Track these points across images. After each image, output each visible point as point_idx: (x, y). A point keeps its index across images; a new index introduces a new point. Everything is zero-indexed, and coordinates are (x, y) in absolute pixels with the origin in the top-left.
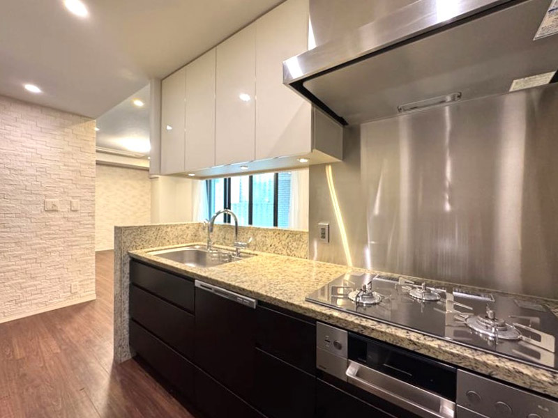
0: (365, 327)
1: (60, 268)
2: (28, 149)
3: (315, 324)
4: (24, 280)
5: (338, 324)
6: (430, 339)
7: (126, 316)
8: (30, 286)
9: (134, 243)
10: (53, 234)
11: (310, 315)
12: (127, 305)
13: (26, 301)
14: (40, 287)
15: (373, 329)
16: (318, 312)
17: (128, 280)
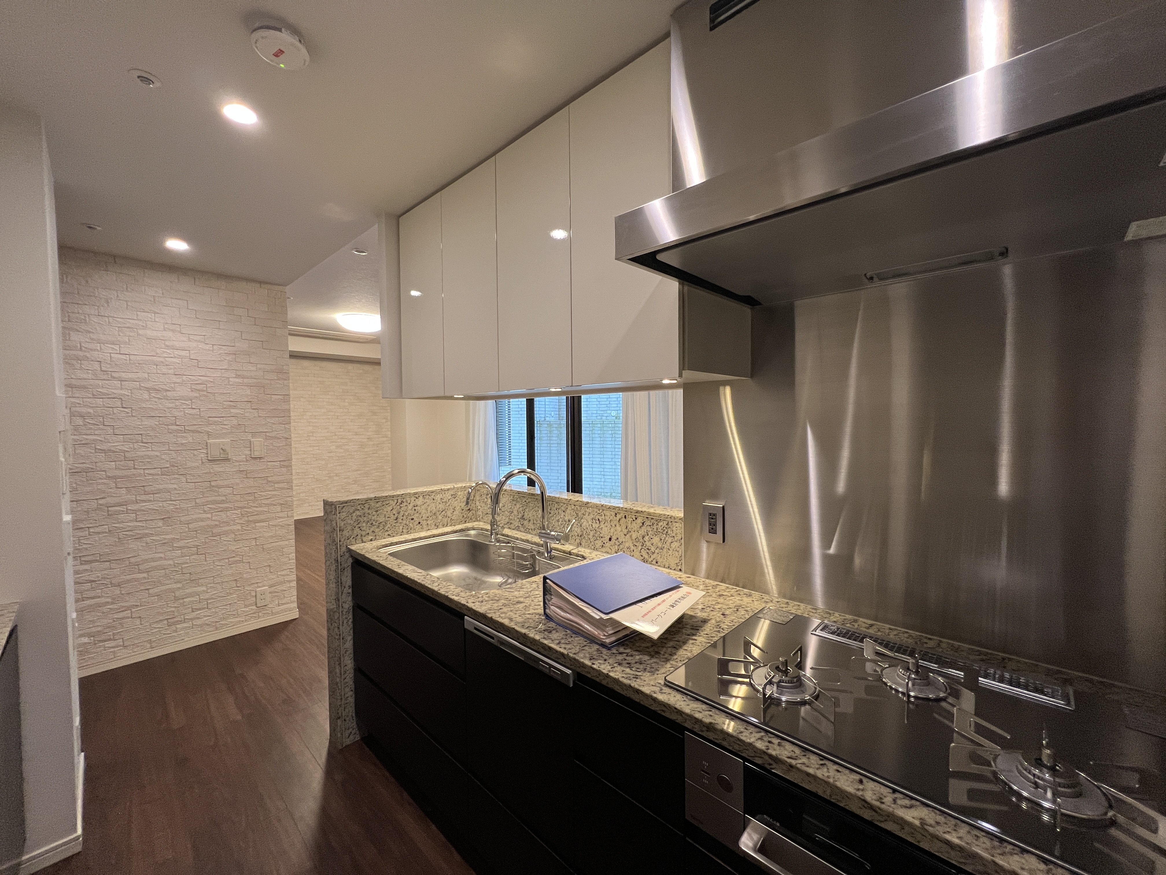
0: (776, 760)
1: (236, 562)
2: (176, 352)
3: (683, 734)
4: (179, 585)
5: (725, 744)
6: (907, 802)
7: (349, 663)
8: (190, 595)
9: (357, 531)
10: (222, 502)
11: (673, 717)
12: (349, 644)
13: (184, 621)
14: (207, 596)
15: (791, 766)
16: (687, 715)
17: (350, 598)
